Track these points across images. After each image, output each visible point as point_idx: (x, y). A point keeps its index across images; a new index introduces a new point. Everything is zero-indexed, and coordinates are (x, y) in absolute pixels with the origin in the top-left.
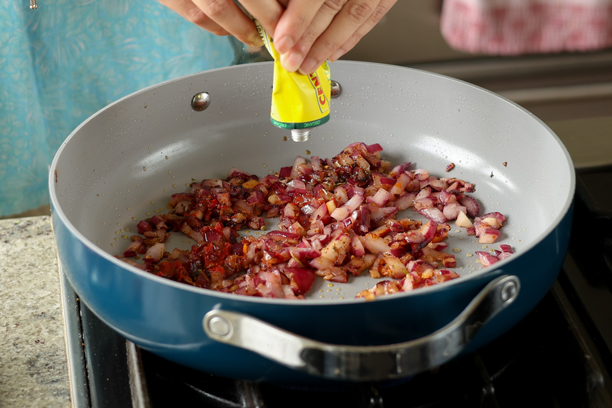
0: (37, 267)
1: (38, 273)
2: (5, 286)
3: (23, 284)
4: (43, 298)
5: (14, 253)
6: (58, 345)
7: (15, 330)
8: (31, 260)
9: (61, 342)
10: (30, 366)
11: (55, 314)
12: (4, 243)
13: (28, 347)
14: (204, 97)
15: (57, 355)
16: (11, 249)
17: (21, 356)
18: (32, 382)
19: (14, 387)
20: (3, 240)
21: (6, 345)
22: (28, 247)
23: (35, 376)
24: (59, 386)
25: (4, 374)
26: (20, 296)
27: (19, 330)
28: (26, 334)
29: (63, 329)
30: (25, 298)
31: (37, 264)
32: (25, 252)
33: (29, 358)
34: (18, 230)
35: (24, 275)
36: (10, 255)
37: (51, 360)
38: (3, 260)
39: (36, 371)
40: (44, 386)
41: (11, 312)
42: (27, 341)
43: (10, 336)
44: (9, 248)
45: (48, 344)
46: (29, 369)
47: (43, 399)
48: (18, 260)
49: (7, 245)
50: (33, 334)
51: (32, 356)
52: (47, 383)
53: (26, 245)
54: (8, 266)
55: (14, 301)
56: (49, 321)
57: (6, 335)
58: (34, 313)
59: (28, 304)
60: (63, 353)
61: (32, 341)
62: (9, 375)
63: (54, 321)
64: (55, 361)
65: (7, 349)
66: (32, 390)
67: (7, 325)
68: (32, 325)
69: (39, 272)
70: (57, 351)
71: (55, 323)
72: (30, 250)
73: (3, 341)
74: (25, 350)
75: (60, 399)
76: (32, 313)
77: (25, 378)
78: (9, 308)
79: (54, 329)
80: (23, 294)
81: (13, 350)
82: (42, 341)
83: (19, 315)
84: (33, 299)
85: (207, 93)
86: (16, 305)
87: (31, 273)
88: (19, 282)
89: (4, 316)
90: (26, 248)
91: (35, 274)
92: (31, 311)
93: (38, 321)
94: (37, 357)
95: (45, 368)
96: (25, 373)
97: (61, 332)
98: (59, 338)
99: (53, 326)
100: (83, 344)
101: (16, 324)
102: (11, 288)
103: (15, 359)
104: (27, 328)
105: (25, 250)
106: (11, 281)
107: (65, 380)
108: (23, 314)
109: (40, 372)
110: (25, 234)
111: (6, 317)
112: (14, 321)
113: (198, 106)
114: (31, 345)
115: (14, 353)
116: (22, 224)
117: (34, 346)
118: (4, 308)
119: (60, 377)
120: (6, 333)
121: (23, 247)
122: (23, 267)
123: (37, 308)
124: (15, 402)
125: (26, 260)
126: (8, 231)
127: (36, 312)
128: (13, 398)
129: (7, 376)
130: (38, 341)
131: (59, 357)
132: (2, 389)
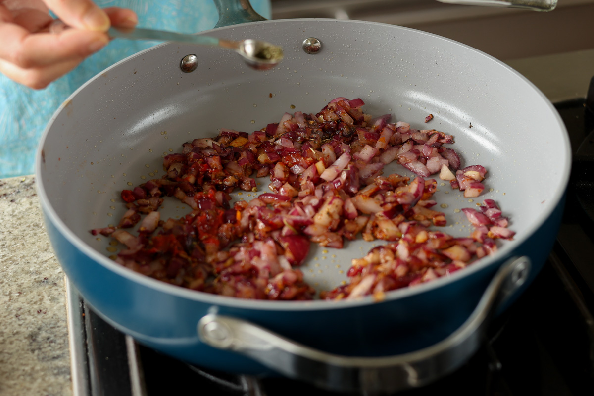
0: (41, 227)
1: (42, 234)
2: (9, 250)
3: (27, 247)
4: (46, 261)
5: (20, 213)
6: (60, 315)
7: (18, 299)
8: (35, 220)
9: (62, 311)
10: (31, 341)
11: (57, 279)
12: (10, 203)
13: (30, 318)
14: (192, 59)
15: (58, 327)
16: (16, 209)
17: (23, 329)
18: (33, 360)
19: (15, 366)
20: (10, 199)
21: (9, 317)
22: (33, 205)
23: (36, 352)
24: (59, 363)
25: (6, 351)
26: (23, 260)
27: (22, 299)
28: (28, 304)
29: (64, 295)
30: (28, 263)
31: (41, 225)
32: (30, 211)
33: (31, 331)
34: (24, 188)
35: (28, 237)
36: (16, 216)
37: (52, 333)
38: (9, 220)
39: (37, 347)
40: (45, 364)
41: (13, 279)
42: (29, 311)
43: (12, 307)
44: (14, 208)
45: (50, 314)
46: (30, 344)
47: (43, 380)
48: (22, 221)
49: (14, 204)
50: (35, 303)
51: (34, 329)
52: (48, 360)
53: (31, 204)
54: (13, 227)
55: (17, 266)
56: (51, 288)
57: (9, 306)
58: (37, 279)
59: (31, 269)
60: (63, 324)
61: (34, 312)
62: (10, 352)
63: (56, 287)
64: (57, 333)
65: (10, 321)
66: (33, 369)
67: (10, 293)
68: (35, 292)
69: (43, 232)
70: (59, 321)
71: (57, 289)
72: (34, 210)
73: (6, 312)
74: (27, 322)
75: (61, 379)
76: (35, 279)
77: (26, 355)
78: (12, 274)
79: (56, 297)
80: (26, 258)
81: (16, 322)
82: (44, 311)
83: (22, 281)
84: (35, 263)
85: (195, 55)
86: (19, 270)
87: (35, 234)
88: (23, 244)
89: (7, 283)
90: (30, 207)
91: (38, 235)
92: (34, 277)
93: (41, 288)
94: (39, 329)
95: (46, 342)
96: (26, 349)
97: (62, 300)
98: (61, 306)
99: (55, 293)
100: (84, 315)
101: (19, 293)
102: (15, 251)
103: (18, 333)
104: (30, 296)
105: (30, 209)
106: (15, 244)
107: (65, 355)
108: (26, 280)
109: (41, 347)
110: (31, 192)
111: (9, 285)
112: (17, 289)
113: (187, 69)
114: (33, 315)
115: (16, 326)
116: (27, 182)
117: (36, 317)
118: (8, 274)
119: (61, 352)
120: (9, 303)
121: (28, 206)
122: (27, 228)
123: (40, 273)
124: (15, 384)
125: (31, 220)
126: (15, 189)
127: (39, 278)
128: (13, 380)
129: (8, 353)
130: (40, 311)
131: (60, 328)
132: (3, 369)
